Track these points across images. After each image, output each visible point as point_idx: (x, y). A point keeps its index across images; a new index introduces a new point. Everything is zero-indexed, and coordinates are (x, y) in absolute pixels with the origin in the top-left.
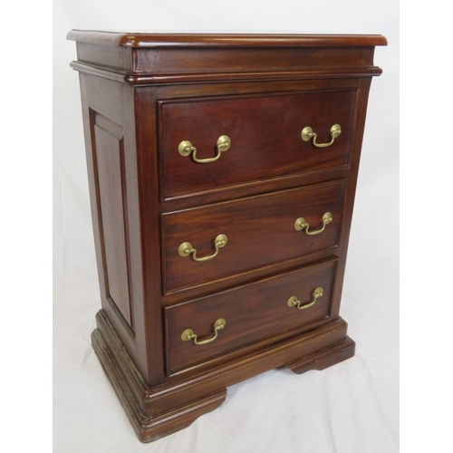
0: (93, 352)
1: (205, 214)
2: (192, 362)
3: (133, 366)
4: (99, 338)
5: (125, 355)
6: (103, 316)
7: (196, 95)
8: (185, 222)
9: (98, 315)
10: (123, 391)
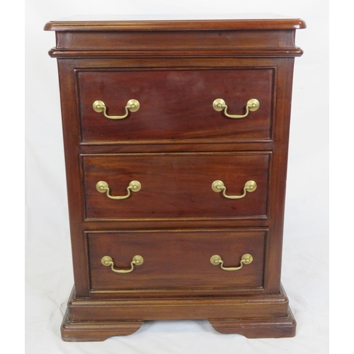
1: (119, 161)
2: (112, 287)
7: (107, 66)
8: (101, 165)
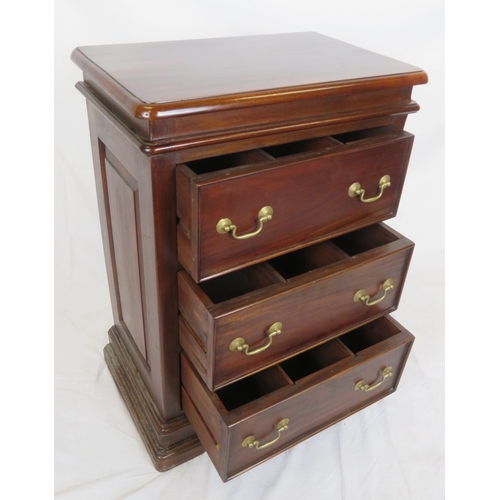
0: (106, 368)
3: (149, 396)
4: (112, 355)
5: (140, 382)
6: (115, 333)
7: (219, 155)
9: (110, 332)
10: (138, 417)
